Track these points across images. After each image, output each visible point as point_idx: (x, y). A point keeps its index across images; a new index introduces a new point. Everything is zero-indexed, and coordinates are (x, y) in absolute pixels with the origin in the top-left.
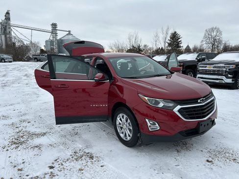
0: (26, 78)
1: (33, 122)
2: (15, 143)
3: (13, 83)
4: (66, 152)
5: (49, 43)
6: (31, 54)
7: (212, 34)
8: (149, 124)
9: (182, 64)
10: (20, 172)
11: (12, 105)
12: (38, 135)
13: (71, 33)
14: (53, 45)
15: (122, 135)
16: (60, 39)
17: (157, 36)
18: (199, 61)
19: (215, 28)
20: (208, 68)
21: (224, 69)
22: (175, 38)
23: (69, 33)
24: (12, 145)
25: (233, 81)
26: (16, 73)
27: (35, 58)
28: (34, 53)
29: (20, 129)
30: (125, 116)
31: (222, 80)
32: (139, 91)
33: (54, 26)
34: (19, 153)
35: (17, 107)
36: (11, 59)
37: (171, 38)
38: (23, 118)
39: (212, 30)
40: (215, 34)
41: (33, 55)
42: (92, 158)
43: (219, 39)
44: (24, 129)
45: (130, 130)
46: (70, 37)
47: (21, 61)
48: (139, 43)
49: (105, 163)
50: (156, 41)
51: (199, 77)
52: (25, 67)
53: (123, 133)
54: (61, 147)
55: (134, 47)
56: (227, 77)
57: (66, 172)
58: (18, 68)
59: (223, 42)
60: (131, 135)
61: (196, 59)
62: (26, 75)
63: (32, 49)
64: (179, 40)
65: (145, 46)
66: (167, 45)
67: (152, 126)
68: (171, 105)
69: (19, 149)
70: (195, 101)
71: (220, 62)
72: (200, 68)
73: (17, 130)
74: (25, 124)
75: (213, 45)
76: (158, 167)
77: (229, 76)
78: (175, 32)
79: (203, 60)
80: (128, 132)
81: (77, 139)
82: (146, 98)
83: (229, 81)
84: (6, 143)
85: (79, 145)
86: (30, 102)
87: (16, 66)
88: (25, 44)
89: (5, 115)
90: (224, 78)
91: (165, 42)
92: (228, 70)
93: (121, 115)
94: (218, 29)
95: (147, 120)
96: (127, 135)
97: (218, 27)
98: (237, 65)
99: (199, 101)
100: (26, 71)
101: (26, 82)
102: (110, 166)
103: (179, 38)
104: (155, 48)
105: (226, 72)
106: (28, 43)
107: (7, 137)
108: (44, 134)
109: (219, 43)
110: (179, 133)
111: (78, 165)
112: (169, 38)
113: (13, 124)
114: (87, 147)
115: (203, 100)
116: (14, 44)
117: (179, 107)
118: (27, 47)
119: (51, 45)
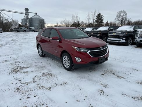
0: (13, 42)
1: (21, 63)
2: (15, 71)
3: (6, 44)
4: (40, 74)
5: (24, 21)
6: (13, 27)
7: (121, 15)
8: (77, 59)
9: (100, 32)
10: (19, 81)
11: (8, 55)
12: (25, 68)
13: (37, 14)
14: (26, 22)
15: (65, 66)
16: (31, 18)
17: (89, 16)
18: (109, 31)
19: (123, 11)
20: (113, 34)
21: (121, 35)
22: (100, 17)
23: (36, 14)
24: (13, 72)
25: (125, 41)
26: (6, 39)
27: (16, 30)
28: (15, 27)
29: (16, 65)
30: (67, 57)
31: (120, 41)
32: (73, 45)
33: (27, 10)
34: (18, 75)
35: (11, 56)
36: (1, 30)
37: (97, 17)
38: (16, 61)
39: (121, 12)
40: (123, 14)
41: (14, 28)
42: (52, 75)
43: (125, 18)
44: (18, 66)
45: (69, 63)
46: (37, 17)
47: (7, 32)
48: (78, 20)
49: (58, 77)
50: (88, 19)
51: (108, 40)
52: (11, 36)
53: (66, 65)
54: (37, 72)
55: (76, 23)
56: (123, 39)
57: (40, 80)
58: (7, 36)
59: (128, 20)
60: (69, 65)
61: (108, 29)
62: (12, 40)
63: (13, 24)
64: (102, 18)
65: (82, 22)
66: (95, 21)
67: (78, 60)
68: (86, 50)
69: (17, 73)
70: (97, 48)
71: (119, 31)
72: (109, 35)
73: (14, 66)
74: (18, 64)
75: (122, 21)
76: (80, 77)
77: (124, 38)
78: (100, 14)
79: (112, 30)
80: (68, 64)
81: (45, 69)
82: (75, 48)
83: (124, 41)
84: (11, 71)
85: (45, 71)
86: (18, 54)
87: (5, 35)
88: (9, 21)
89: (6, 60)
90: (121, 40)
91: (93, 20)
92: (123, 35)
93: (65, 56)
94: (125, 11)
95: (76, 57)
96: (68, 65)
97: (124, 10)
98: (128, 33)
99: (99, 49)
100: (12, 38)
101: (13, 44)
102: (60, 78)
103: (102, 17)
104: (88, 23)
105: (122, 36)
106: (11, 20)
107: (10, 69)
108: (28, 67)
109: (125, 20)
110: (90, 62)
111: (45, 78)
112: (96, 17)
113: (11, 64)
114: (49, 71)
115: (101, 48)
116: (2, 21)
117: (89, 51)
118: (10, 23)
119: (25, 22)
